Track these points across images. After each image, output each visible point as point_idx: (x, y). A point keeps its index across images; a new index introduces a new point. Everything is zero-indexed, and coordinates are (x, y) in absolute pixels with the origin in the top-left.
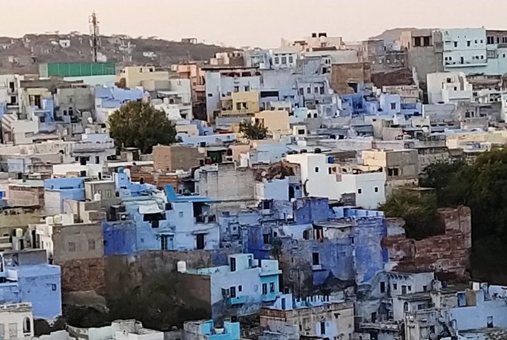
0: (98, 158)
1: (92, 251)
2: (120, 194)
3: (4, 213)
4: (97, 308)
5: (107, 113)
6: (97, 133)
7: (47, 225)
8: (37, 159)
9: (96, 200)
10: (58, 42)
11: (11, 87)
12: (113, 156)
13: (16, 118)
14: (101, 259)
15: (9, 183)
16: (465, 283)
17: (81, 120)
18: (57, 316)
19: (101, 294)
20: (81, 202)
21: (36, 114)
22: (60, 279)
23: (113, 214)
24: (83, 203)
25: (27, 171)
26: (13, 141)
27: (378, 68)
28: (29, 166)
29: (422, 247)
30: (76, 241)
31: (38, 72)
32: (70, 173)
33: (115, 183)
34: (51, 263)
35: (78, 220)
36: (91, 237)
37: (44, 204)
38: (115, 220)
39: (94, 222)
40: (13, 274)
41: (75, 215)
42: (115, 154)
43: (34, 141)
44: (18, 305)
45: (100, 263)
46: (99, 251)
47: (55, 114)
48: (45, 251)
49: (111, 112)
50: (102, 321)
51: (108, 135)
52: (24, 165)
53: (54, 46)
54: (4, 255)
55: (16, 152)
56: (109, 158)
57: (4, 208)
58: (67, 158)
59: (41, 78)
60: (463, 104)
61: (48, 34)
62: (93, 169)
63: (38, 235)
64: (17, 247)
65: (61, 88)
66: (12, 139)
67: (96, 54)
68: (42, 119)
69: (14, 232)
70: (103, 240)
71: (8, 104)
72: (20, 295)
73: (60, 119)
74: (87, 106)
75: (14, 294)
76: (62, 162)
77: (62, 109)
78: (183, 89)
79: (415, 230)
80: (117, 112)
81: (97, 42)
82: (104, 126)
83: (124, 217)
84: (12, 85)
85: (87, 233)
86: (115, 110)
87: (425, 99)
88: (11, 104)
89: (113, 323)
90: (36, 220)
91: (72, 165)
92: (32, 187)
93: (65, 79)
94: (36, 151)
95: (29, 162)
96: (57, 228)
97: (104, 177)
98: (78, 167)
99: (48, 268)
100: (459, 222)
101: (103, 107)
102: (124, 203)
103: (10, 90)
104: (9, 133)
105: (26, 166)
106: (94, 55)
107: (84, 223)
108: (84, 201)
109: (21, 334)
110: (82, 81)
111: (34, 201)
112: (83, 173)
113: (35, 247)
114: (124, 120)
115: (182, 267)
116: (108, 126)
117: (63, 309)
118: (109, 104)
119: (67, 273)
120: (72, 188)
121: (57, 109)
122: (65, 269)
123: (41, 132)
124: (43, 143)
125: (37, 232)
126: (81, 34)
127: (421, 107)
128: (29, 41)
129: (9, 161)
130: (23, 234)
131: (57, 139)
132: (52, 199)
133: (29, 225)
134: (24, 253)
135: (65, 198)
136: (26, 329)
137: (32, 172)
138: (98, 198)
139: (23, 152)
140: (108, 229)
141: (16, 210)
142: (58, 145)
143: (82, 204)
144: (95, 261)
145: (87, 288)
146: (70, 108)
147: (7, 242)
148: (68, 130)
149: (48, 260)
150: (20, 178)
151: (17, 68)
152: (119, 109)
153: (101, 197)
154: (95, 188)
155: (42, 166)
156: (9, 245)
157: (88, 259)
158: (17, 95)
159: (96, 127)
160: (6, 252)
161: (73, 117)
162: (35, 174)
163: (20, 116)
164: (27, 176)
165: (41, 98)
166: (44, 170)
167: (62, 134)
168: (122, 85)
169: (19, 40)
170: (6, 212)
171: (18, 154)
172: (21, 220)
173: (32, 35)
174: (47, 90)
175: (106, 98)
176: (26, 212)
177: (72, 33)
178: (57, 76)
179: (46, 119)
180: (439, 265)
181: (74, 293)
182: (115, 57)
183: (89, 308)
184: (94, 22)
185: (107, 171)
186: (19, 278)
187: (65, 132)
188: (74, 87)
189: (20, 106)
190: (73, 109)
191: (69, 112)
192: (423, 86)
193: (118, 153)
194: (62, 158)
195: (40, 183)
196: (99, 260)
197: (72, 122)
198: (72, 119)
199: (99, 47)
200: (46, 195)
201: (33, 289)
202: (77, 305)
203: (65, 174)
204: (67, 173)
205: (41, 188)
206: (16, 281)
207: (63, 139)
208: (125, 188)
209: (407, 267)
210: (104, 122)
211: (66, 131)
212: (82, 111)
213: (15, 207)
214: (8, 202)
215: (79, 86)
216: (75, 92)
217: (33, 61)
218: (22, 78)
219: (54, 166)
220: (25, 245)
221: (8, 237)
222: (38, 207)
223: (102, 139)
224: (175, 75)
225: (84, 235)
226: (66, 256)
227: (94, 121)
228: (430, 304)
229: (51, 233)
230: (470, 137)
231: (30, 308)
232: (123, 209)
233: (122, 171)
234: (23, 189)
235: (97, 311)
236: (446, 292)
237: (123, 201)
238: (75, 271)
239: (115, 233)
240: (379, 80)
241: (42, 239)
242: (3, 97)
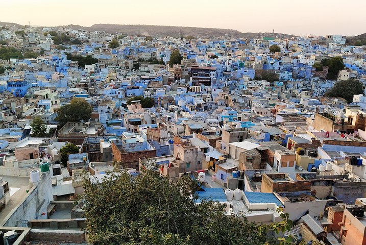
0: (266, 53)
3: (248, 61)
7: (254, 63)
8: (257, 53)
9: (263, 60)
12: (269, 53)
14: (262, 70)
16: (325, 80)
17: (266, 47)
18: (253, 78)
19: (261, 75)
21: (259, 46)
23: (265, 63)
25: (255, 55)
26: (255, 50)
27: (320, 41)
29: (318, 73)
30: (258, 66)
31: (261, 39)
32: (261, 56)
35: (259, 63)
39: (262, 64)
43: (258, 50)
44: (248, 76)
46: (262, 68)
48: (253, 68)
50: (261, 80)
55: (254, 52)
60: (334, 49)
62: (265, 55)
63: (253, 65)
65: (264, 41)
69: (249, 64)
71: (255, 44)
72: (248, 74)
73: (263, 47)
74: (268, 45)
76: (260, 54)
78: (285, 43)
79: (317, 70)
81: (273, 34)
83: (267, 63)
84: (257, 40)
85: (260, 65)
87: (328, 47)
91: (262, 54)
92: (254, 57)
96: (256, 64)
99: (253, 70)
100: (326, 69)
102: (268, 61)
104: (254, 48)
111: (253, 59)
112: (263, 56)
114: (273, 47)
115: (275, 72)
117: (255, 77)
118: (271, 44)
119: (256, 72)
120: (260, 58)
121: (263, 45)
127: (327, 49)
131: (261, 50)
132: (256, 59)
133: (252, 63)
134: (250, 68)
135: (258, 59)
140: (264, 65)
143: (261, 61)
145: (259, 74)
152: (273, 45)
154: (264, 58)
157: (260, 70)
158: (257, 42)
160: (247, 67)
166: (257, 55)
168: (275, 42)
174: (262, 42)
176: (252, 61)
178: (264, 39)
179: (261, 46)
180: (321, 76)
181: (257, 75)
183: (259, 77)
184: (274, 31)
185: (267, 56)
186: (248, 72)
187: (263, 49)
189: (257, 44)
190: (266, 45)
192: (328, 45)
201: (250, 73)
202: (257, 77)
208: (268, 59)
209: (315, 76)
210: (270, 47)
213: (250, 60)
215: (267, 41)
218: (259, 39)
220: (250, 66)
222: (254, 61)
223: (268, 50)
224: (284, 40)
226: (256, 69)
228: (317, 82)
230: (334, 55)
231: (250, 76)
233: (269, 56)
234: (252, 57)
236: (321, 81)
240: (320, 44)
242: (255, 42)
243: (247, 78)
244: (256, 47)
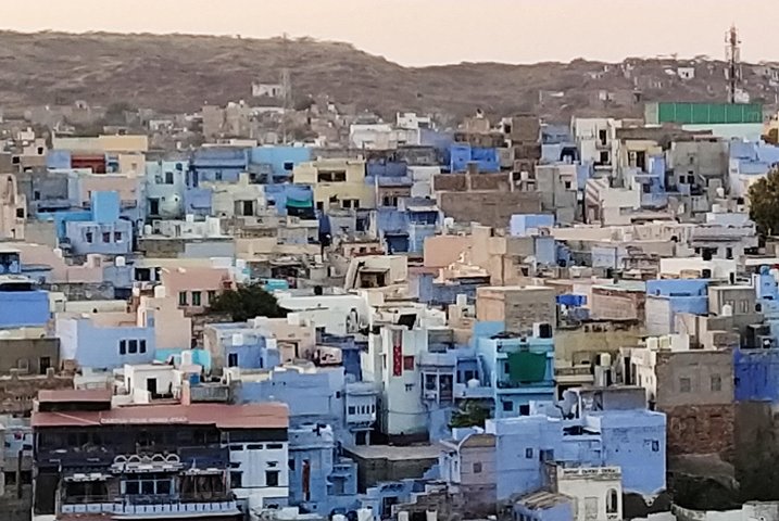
0: (729, 250)
1: (716, 394)
2: (763, 307)
3: (584, 329)
4: (720, 480)
5: (746, 181)
6: (729, 211)
7: (648, 349)
8: (636, 249)
9: (724, 314)
10: (676, 70)
11: (601, 138)
12: (753, 248)
13: (607, 185)
14: (729, 405)
15: (593, 283)
17: (704, 191)
18: (658, 490)
19: (728, 461)
20: (701, 317)
21: (637, 180)
22: (665, 434)
23: (750, 337)
24: (706, 318)
25: (621, 267)
26: (602, 220)
28: (624, 259)
30: (692, 377)
31: (643, 116)
32: (687, 272)
33: (754, 290)
34: (652, 408)
35: (695, 344)
36: (716, 371)
37: (644, 317)
38: (754, 347)
39: (721, 349)
40: (594, 422)
41: (692, 337)
42: (756, 245)
43: (633, 221)
44: (600, 470)
45: (727, 412)
46: (726, 393)
47: (666, 181)
48: (644, 389)
49: (753, 180)
50: (729, 501)
51: (748, 216)
52: (616, 257)
53: (669, 77)
54: (581, 393)
55: (604, 238)
56: (747, 251)
57: (584, 322)
58: (683, 249)
59: (647, 126)
61: (661, 58)
62: (722, 267)
63: (634, 365)
64: (601, 382)
65: (677, 141)
66: (599, 217)
67: (733, 91)
68: (646, 188)
69: (599, 357)
70: (733, 377)
71: (596, 164)
72: (604, 455)
73: (675, 189)
74: (717, 171)
75: (594, 454)
76: (674, 255)
77: (678, 174)
80: (763, 181)
81: (735, 72)
82: (741, 201)
83: (767, 343)
84: (603, 134)
85: (708, 364)
86: (760, 177)
88: (601, 164)
89: (744, 506)
90: (632, 342)
91: (690, 260)
92: (628, 292)
93: (684, 127)
94: (636, 236)
95: (624, 253)
96: (662, 355)
97: (738, 280)
98: (699, 264)
99: (648, 415)
101: (741, 173)
102: (769, 321)
103: (600, 142)
104: (595, 207)
105: (620, 259)
106: (730, 91)
107: (706, 349)
108: (707, 316)
109: (602, 514)
110: (710, 132)
111: (629, 311)
112: (707, 273)
113: (628, 383)
114: (774, 194)
116: (748, 202)
117: (667, 480)
118: (751, 167)
119: (676, 426)
120: (688, 295)
121: (669, 173)
122: (672, 419)
123: (644, 208)
124: (647, 224)
125: (633, 360)
126: (711, 59)
128: (632, 68)
129: (594, 250)
130: (612, 363)
131: (669, 219)
132: (657, 310)
133: (621, 350)
134: (612, 391)
135: (676, 309)
136: (610, 507)
137: (628, 267)
138: (727, 313)
139: (616, 236)
140: (742, 361)
141: (602, 325)
142: (669, 229)
143: (703, 321)
144: (720, 408)
145: (706, 449)
146: (691, 172)
147: (586, 373)
148: (685, 205)
149: (648, 405)
150: (609, 277)
151: (611, 109)
152: (766, 176)
153: (733, 312)
154: (725, 297)
155: (643, 260)
156: (590, 378)
157: (709, 405)
158: (610, 149)
159: (729, 204)
160: (585, 388)
161: (694, 186)
162: (632, 272)
163: (614, 182)
164: (621, 274)
165: (646, 155)
166: (646, 265)
167: (676, 212)
168: (772, 138)
169: (616, 66)
170: (587, 327)
171: (609, 240)
172: (608, 340)
173: (637, 59)
174: (656, 143)
175: (747, 158)
176: (618, 329)
177: (698, 58)
178: (672, 122)
179: (651, 188)
181: (688, 455)
182: (762, 96)
183: (711, 480)
184: (733, 42)
185: (743, 270)
186: (602, 429)
187: (681, 209)
188: (698, 140)
189: (614, 166)
190: (694, 174)
191: (689, 177)
193: (762, 244)
194: (674, 250)
195: (640, 286)
196: (726, 408)
197: (692, 194)
198: (692, 189)
199: (739, 80)
200: (648, 304)
201: (623, 446)
202: (690, 475)
203: (678, 273)
204: (682, 272)
205: (640, 294)
206: (597, 433)
207: (677, 219)
208: (770, 298)
210: (742, 196)
211: (682, 207)
212: (708, 177)
213: (601, 321)
214: (590, 313)
215: (705, 139)
216: (699, 148)
217: (635, 97)
218: (618, 124)
219: (662, 260)
220: (613, 380)
221: (589, 366)
222: (635, 322)
223: (739, 223)
225: (704, 367)
226: (676, 399)
227: (727, 193)
229: (654, 362)
231: (617, 475)
232: (766, 331)
233: (766, 272)
234: (614, 293)
235: (720, 486)
237: (767, 319)
238: (688, 424)
239: (753, 367)
241: (639, 371)
242: (589, 152)
243: (601, 491)
244: (610, 199)
